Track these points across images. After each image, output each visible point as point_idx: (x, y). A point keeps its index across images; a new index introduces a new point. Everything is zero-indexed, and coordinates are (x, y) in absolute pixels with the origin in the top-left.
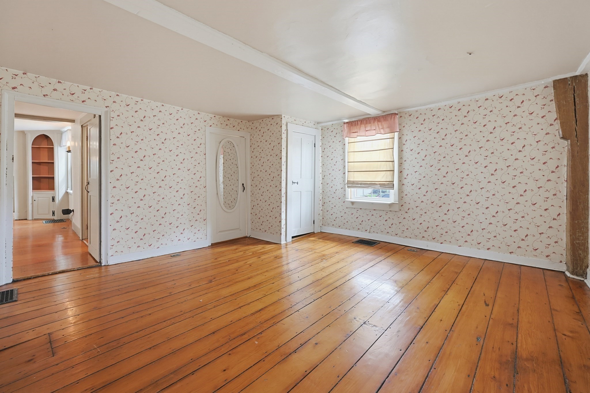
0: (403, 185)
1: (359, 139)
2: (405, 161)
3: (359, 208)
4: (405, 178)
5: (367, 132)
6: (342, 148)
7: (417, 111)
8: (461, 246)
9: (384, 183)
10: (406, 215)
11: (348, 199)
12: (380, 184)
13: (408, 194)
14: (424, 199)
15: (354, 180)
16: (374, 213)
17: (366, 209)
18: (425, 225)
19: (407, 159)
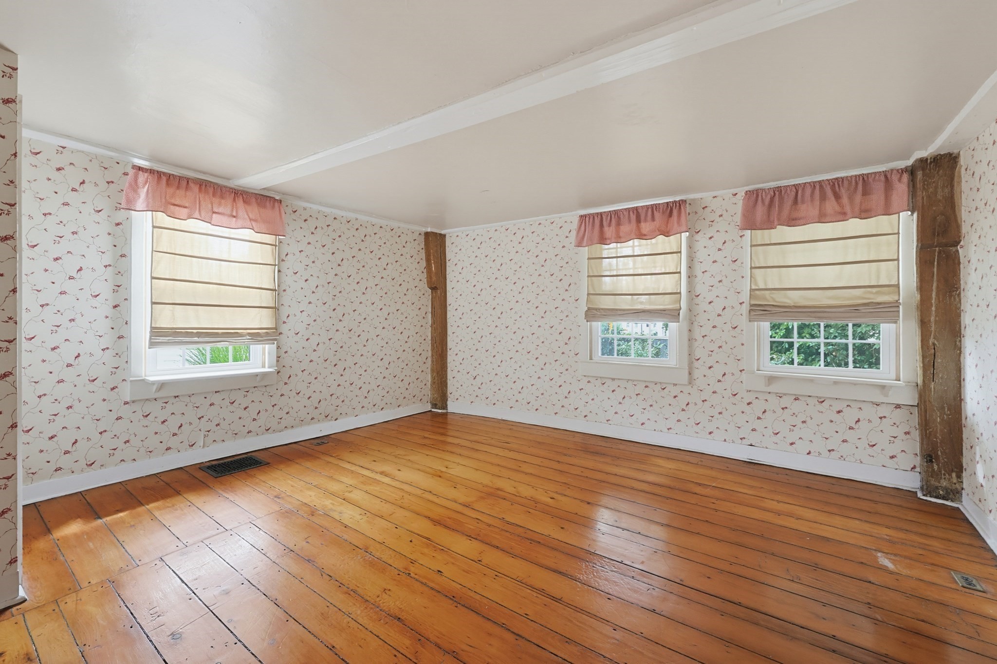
0: (280, 334)
1: (193, 224)
2: (285, 290)
3: (171, 397)
4: (284, 322)
5: (214, 215)
6: (109, 234)
7: (305, 209)
8: (357, 415)
9: (258, 333)
10: (285, 390)
11: (142, 377)
12: (249, 334)
13: (289, 350)
14: (314, 356)
15: (175, 326)
16: (216, 399)
17: (193, 394)
18: (316, 397)
19: (287, 288)
